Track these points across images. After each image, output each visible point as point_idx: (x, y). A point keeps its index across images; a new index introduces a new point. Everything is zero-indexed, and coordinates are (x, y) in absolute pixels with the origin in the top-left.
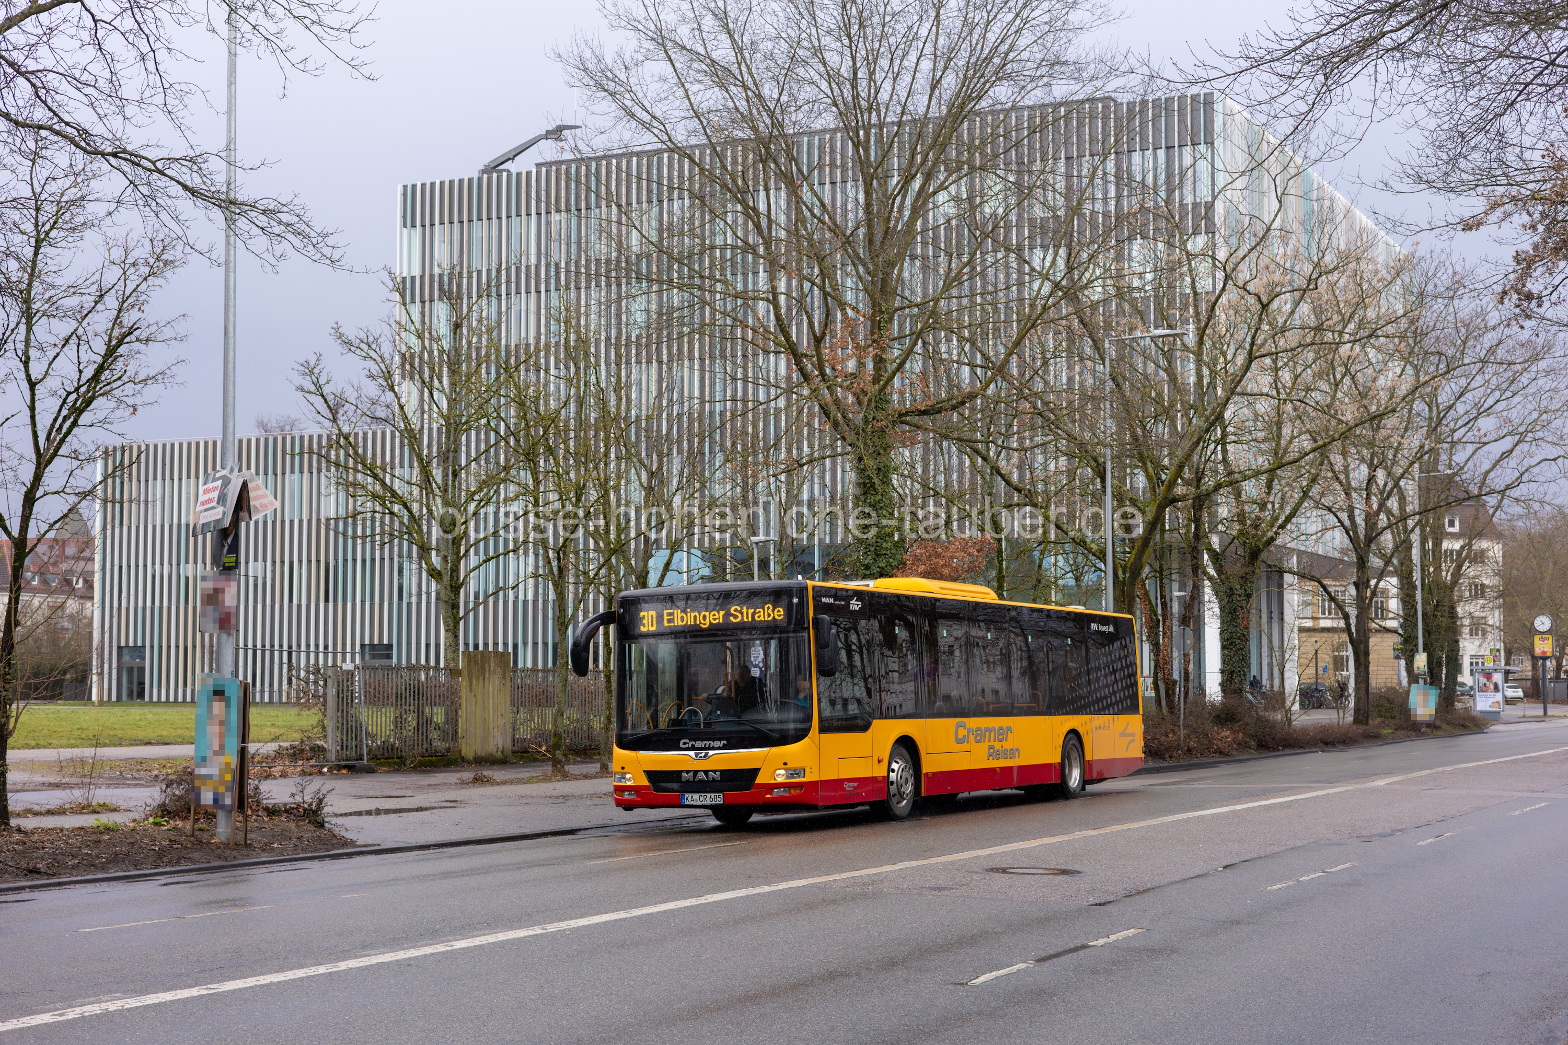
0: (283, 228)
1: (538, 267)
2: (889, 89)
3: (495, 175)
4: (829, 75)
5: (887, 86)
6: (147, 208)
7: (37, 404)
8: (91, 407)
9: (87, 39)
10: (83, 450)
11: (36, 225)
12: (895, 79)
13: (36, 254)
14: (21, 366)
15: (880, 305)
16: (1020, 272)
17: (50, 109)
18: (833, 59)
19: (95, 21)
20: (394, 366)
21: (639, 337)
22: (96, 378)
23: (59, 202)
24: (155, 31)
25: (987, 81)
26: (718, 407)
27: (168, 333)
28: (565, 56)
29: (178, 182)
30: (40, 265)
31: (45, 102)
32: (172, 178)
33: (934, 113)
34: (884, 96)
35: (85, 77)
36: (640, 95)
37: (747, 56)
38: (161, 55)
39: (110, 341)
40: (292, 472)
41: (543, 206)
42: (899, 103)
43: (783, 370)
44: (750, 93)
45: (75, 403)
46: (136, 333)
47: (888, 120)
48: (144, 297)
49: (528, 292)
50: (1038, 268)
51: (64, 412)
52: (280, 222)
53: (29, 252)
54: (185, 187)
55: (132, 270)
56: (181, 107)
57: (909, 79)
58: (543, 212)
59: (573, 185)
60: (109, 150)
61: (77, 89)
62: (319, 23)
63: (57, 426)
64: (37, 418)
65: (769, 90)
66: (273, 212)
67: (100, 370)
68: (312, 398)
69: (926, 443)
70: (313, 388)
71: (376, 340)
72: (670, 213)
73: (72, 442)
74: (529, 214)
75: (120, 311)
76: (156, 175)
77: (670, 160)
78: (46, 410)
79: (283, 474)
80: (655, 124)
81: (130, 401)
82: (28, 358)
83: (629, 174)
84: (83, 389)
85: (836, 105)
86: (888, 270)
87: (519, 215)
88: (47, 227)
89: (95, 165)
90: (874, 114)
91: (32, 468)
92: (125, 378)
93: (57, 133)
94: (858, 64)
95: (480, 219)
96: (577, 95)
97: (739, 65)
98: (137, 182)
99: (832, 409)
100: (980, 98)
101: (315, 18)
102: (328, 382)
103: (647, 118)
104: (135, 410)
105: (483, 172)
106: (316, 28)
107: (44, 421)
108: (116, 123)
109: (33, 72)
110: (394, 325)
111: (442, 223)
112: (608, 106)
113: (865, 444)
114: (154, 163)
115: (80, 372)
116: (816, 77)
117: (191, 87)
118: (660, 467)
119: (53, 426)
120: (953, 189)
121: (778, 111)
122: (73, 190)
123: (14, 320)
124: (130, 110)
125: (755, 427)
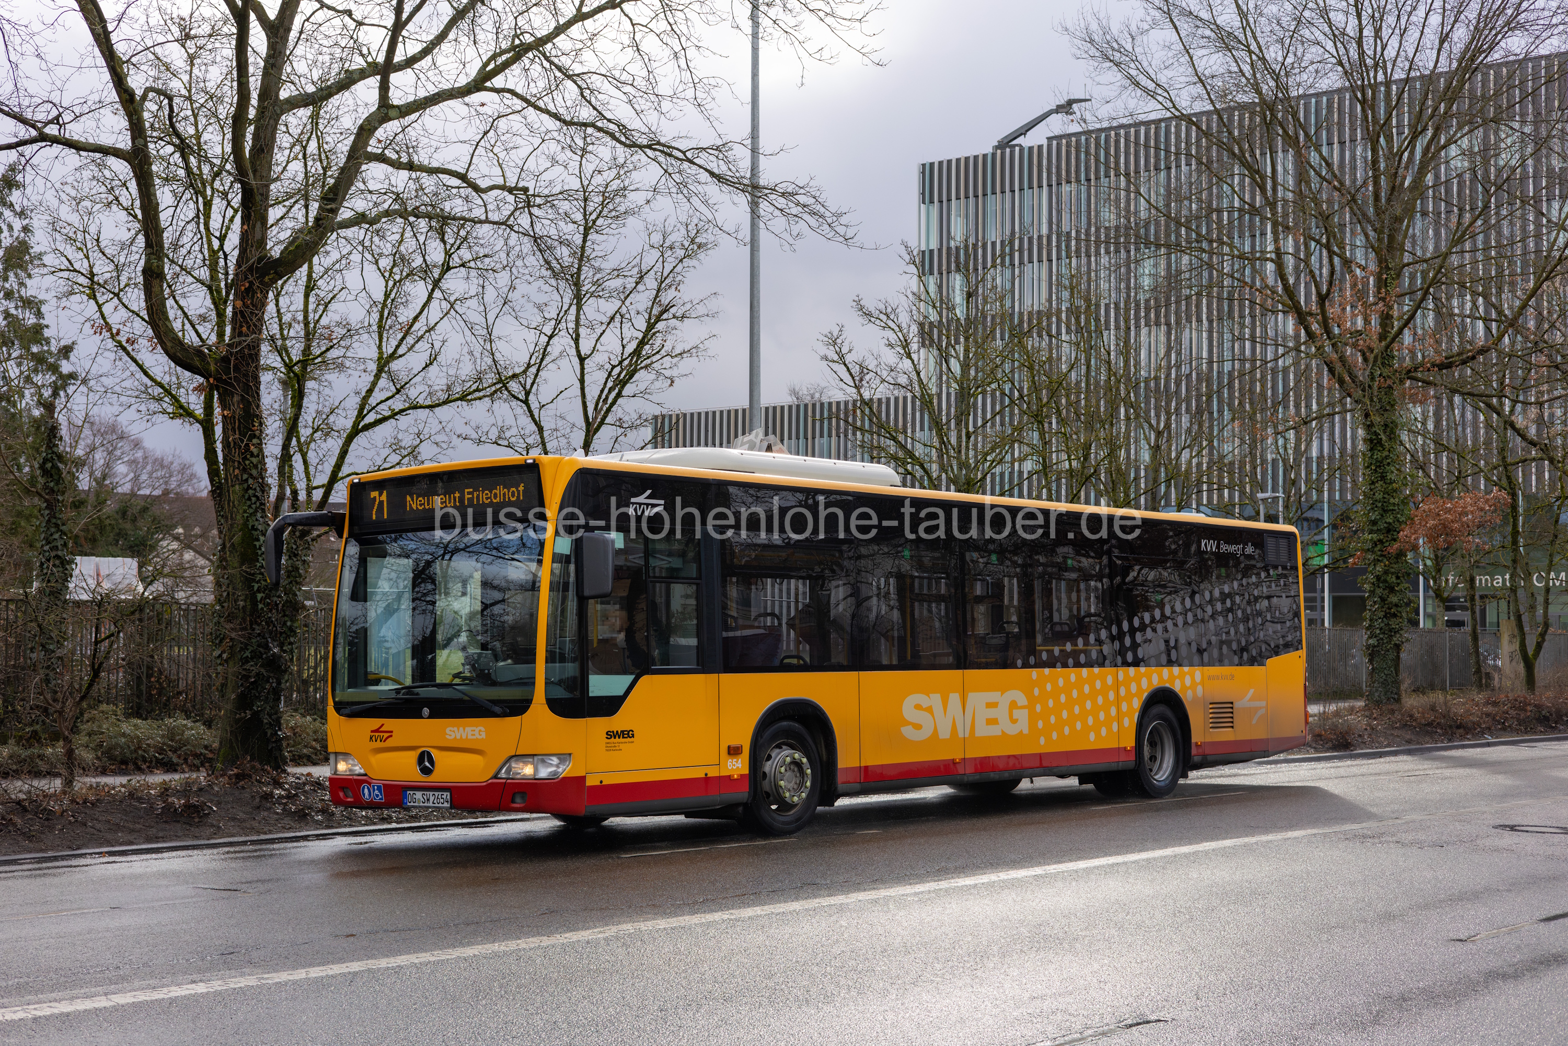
0: (800, 209)
1: (1049, 238)
2: (1397, 45)
3: (1008, 150)
4: (1334, 35)
5: (1394, 43)
6: (680, 196)
7: (586, 377)
8: (633, 379)
9: (627, 42)
10: (626, 418)
11: (585, 215)
12: (1402, 36)
13: (585, 241)
14: (572, 343)
15: (1386, 261)
16: (1538, 226)
17: (595, 108)
18: (1338, 18)
19: (633, 25)
20: (911, 335)
21: (1147, 301)
22: (637, 352)
23: (604, 193)
24: (685, 31)
25: (1499, 32)
26: (1227, 367)
27: (701, 310)
28: (1071, 29)
29: (706, 170)
30: (588, 251)
31: (589, 102)
32: (700, 167)
33: (1443, 67)
34: (1390, 53)
35: (624, 77)
36: (1145, 64)
37: (1251, 20)
38: (691, 53)
39: (650, 318)
40: (822, 436)
41: (1054, 178)
42: (1407, 59)
43: (1290, 330)
44: (1254, 57)
45: (619, 375)
46: (673, 310)
47: (1396, 76)
48: (680, 278)
49: (1040, 261)
50: (1554, 219)
51: (610, 384)
52: (798, 204)
53: (578, 239)
54: (712, 174)
55: (669, 253)
56: (709, 99)
57: (1418, 35)
58: (1054, 183)
59: (1083, 156)
60: (645, 142)
61: (617, 88)
62: (832, 15)
63: (604, 396)
64: (587, 390)
65: (1274, 54)
66: (793, 194)
67: (642, 343)
68: (835, 366)
69: (1438, 398)
70: (836, 357)
71: (894, 310)
72: (1178, 179)
73: (617, 412)
74: (1040, 186)
75: (658, 291)
76: (686, 165)
77: (1178, 127)
78: (594, 382)
79: (814, 438)
80: (1160, 91)
81: (668, 373)
82: (578, 335)
83: (1137, 143)
84: (626, 363)
85: (1340, 63)
86: (1396, 225)
87: (1031, 187)
88: (593, 216)
89: (636, 157)
90: (1380, 73)
91: (582, 435)
92: (663, 352)
93: (600, 129)
94: (1364, 22)
95: (994, 193)
96: (1085, 66)
97: (1244, 29)
98: (670, 170)
99: (1338, 367)
100: (1491, 48)
101: (828, 10)
102: (850, 351)
103: (1151, 86)
104: (672, 382)
105: (996, 148)
106: (829, 20)
107: (592, 393)
108: (652, 118)
109: (578, 75)
110: (910, 296)
111: (958, 198)
112: (1113, 76)
113: (1372, 400)
114: (684, 153)
115: (624, 347)
116: (1321, 38)
117: (718, 80)
118: (1168, 426)
119: (600, 397)
120: (1465, 143)
121: (1283, 73)
122: (617, 182)
123: (567, 300)
124: (666, 105)
125: (1263, 386)
